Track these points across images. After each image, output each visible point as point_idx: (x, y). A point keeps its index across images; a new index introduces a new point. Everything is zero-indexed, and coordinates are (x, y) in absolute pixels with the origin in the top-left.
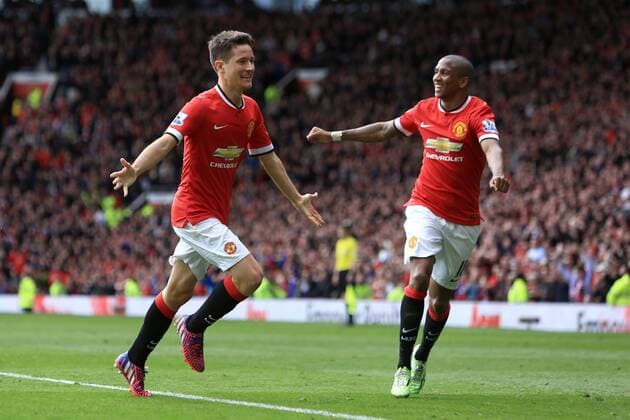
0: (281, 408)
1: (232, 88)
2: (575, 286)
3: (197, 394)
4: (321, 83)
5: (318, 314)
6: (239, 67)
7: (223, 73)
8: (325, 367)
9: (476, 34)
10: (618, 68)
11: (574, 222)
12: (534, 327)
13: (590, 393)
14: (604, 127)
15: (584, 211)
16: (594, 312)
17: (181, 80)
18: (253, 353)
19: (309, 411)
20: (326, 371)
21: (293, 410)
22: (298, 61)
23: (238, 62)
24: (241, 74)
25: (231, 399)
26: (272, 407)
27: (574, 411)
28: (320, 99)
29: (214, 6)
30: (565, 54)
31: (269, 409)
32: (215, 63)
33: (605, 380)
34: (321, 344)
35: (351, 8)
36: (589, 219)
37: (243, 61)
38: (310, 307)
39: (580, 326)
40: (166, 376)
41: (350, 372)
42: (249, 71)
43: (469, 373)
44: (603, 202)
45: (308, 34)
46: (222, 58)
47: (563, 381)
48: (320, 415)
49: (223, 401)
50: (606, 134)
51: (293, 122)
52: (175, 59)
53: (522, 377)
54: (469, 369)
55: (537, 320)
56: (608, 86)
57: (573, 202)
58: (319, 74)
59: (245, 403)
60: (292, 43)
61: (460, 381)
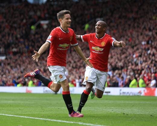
0: (36, 118)
1: (64, 27)
2: (120, 82)
3: (12, 114)
4: (47, 25)
5: (47, 91)
6: (66, 20)
7: (62, 23)
8: (49, 106)
9: (92, 10)
10: (132, 20)
11: (120, 64)
12: (109, 94)
13: (125, 113)
14: (129, 37)
15: (123, 61)
16: (126, 90)
17: (7, 24)
18: (28, 102)
19: (44, 119)
20: (49, 107)
21: (40, 119)
22: (40, 18)
23: (66, 19)
24: (67, 23)
25: (22, 116)
26: (33, 118)
27: (120, 118)
28: (47, 29)
29: (16, 2)
30: (117, 16)
31: (33, 119)
32: (59, 20)
33: (129, 109)
34: (47, 100)
35: (56, 3)
36: (125, 63)
37: (67, 19)
38: (44, 89)
39: (121, 94)
40: (2, 109)
41: (56, 108)
42: (69, 22)
43: (90, 107)
44: (128, 58)
45: (44, 10)
46: (61, 18)
47: (117, 109)
48: (47, 120)
49: (19, 116)
50: (129, 39)
51: (39, 36)
52: (5, 17)
53: (105, 108)
54: (90, 106)
55: (109, 92)
56: (130, 25)
57: (120, 58)
58: (47, 22)
59: (26, 117)
60: (39, 13)
61: (88, 110)
